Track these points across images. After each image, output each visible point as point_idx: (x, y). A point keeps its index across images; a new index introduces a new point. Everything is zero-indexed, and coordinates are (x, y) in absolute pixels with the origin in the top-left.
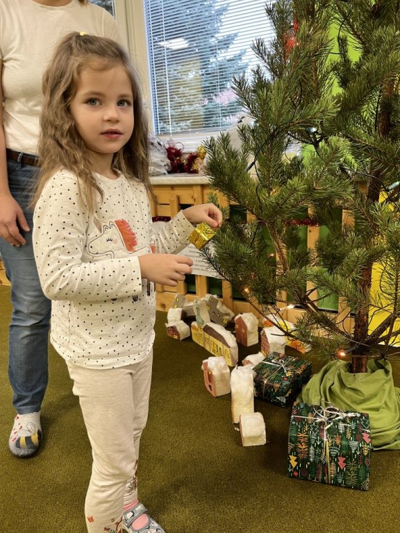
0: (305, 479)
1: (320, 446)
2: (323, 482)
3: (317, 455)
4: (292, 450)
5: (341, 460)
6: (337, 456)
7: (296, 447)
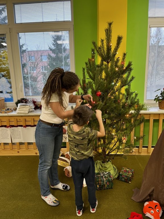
0: (101, 190)
1: (104, 181)
2: (104, 189)
3: (103, 183)
4: (98, 184)
5: (108, 183)
6: (107, 182)
7: (99, 183)
